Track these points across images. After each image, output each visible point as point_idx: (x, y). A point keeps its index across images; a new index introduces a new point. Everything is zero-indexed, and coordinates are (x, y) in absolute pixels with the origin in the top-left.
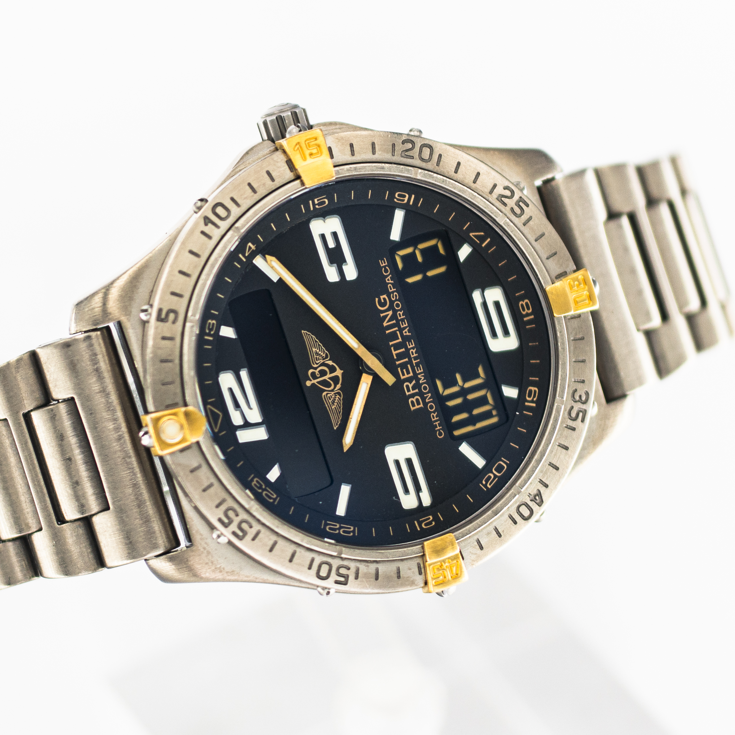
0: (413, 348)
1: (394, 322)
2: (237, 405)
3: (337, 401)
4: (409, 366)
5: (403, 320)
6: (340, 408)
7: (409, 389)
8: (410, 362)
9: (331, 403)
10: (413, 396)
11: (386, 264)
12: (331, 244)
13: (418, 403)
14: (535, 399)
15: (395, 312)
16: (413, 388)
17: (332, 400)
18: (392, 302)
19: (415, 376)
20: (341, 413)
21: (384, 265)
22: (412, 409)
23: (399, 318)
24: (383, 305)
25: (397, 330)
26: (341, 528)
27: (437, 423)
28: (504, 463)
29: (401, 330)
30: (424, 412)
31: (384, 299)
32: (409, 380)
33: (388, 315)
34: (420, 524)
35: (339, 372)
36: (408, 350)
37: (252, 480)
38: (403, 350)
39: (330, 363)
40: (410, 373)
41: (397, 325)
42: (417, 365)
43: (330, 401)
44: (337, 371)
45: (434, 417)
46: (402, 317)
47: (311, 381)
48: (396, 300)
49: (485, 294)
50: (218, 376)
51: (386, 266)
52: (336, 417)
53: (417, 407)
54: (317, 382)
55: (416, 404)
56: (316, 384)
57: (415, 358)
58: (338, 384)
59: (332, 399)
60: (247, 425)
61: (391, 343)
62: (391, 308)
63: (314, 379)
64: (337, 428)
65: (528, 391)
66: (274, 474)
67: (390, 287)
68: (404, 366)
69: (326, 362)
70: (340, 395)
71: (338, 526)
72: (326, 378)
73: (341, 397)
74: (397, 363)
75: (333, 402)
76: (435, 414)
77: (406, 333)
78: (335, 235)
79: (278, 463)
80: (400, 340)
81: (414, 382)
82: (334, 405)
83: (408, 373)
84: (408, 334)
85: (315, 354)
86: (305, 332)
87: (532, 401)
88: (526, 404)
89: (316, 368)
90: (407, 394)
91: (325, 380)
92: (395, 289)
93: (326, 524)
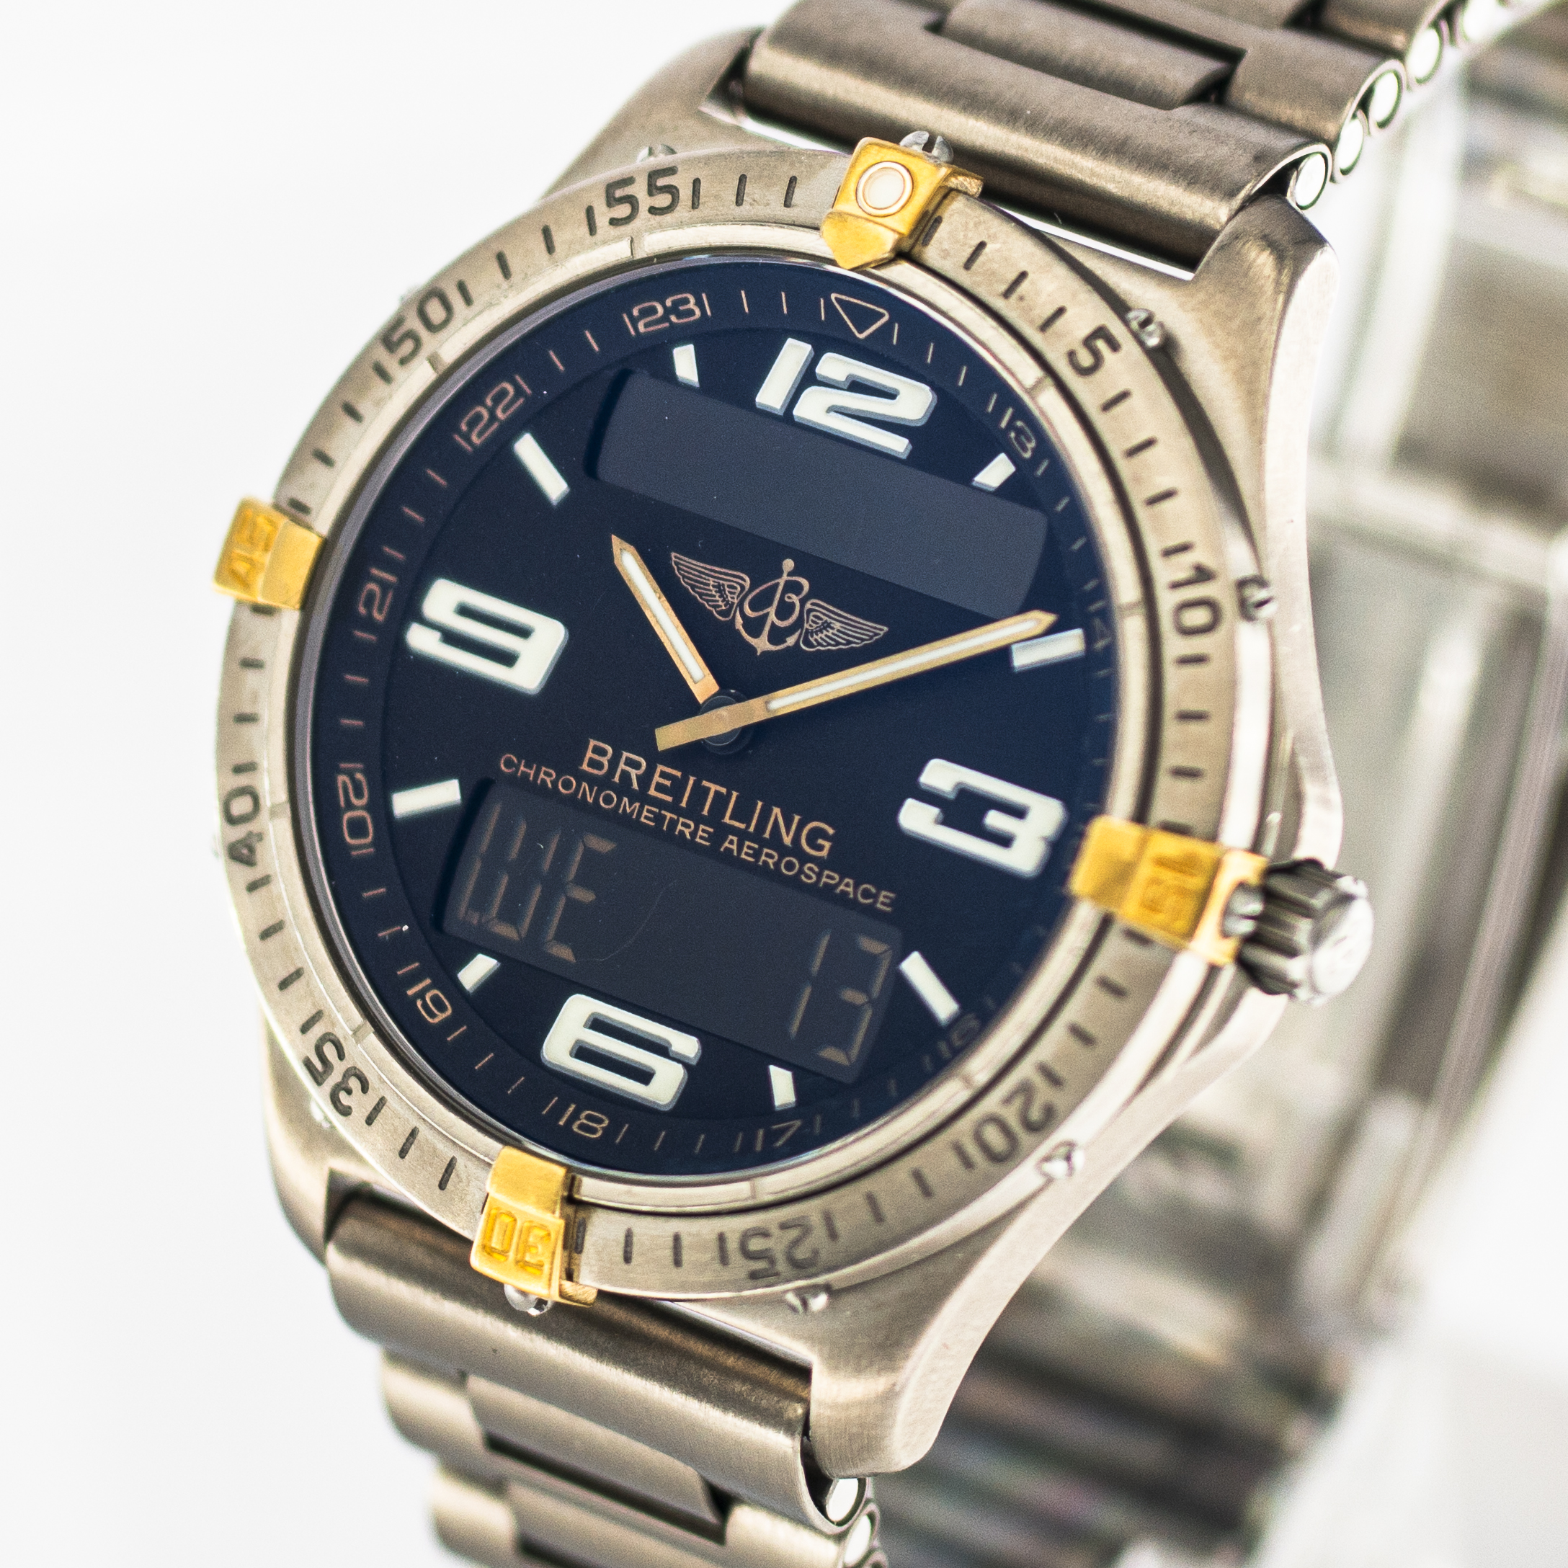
0: (694, 834)
1: (767, 835)
2: (857, 386)
3: (717, 598)
4: (669, 799)
5: (757, 854)
6: (701, 595)
7: (631, 766)
8: (674, 808)
9: (721, 582)
10: (614, 763)
11: (879, 906)
12: (995, 820)
13: (593, 763)
14: (419, 1003)
15: (783, 851)
16: (625, 775)
17: (724, 590)
18: (805, 858)
19: (643, 797)
20: (689, 588)
21: (881, 899)
22: (593, 743)
23: (766, 850)
24: (815, 835)
25: (748, 826)
26: (493, 417)
27: (532, 772)
28: (362, 845)
29: (743, 836)
30: (568, 762)
31: (820, 848)
32: (645, 780)
33: (788, 833)
34: (384, 585)
35: (762, 644)
36: (699, 820)
37: (699, 303)
38: (705, 812)
39: (791, 641)
40: (656, 789)
41: (757, 837)
42: (659, 819)
43: (726, 583)
44: (768, 643)
45: (547, 776)
46: (763, 858)
47: (790, 574)
48: (801, 871)
49: (680, 1066)
50: (934, 388)
51: (875, 902)
52: (691, 573)
53: (589, 754)
54: (778, 584)
55: (596, 757)
56: (776, 581)
57: (673, 824)
58: (744, 626)
59: (727, 589)
60: (808, 378)
61: (735, 794)
62: (796, 850)
63: (787, 582)
64: (671, 559)
65: (447, 1003)
66: (685, 363)
67: (832, 878)
68: (677, 788)
69: (797, 634)
70: (721, 613)
71: (500, 414)
72: (772, 610)
73: (719, 613)
74: (692, 780)
75: (720, 589)
76: (551, 782)
77: (731, 843)
78: (1004, 840)
79: (697, 385)
80: (727, 820)
81: (635, 786)
82: (713, 586)
83: (660, 788)
84: (726, 844)
85: (829, 620)
86: (882, 633)
87: (421, 994)
88: (428, 981)
89: (803, 602)
90: (625, 754)
91: (770, 604)
92: (821, 885)
93: (519, 392)
